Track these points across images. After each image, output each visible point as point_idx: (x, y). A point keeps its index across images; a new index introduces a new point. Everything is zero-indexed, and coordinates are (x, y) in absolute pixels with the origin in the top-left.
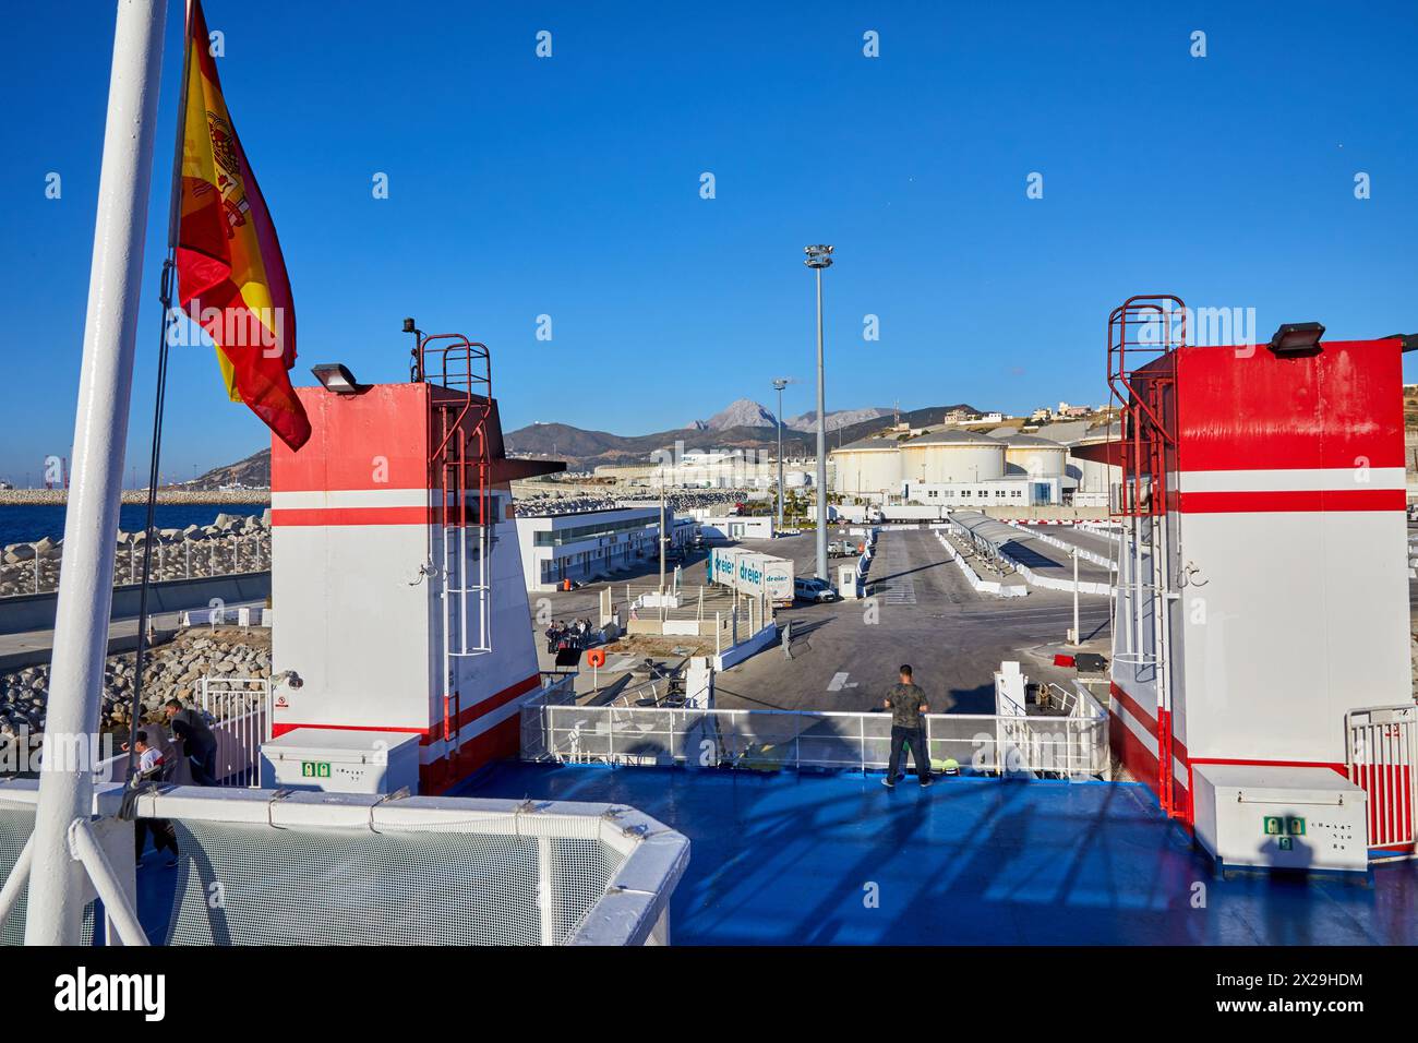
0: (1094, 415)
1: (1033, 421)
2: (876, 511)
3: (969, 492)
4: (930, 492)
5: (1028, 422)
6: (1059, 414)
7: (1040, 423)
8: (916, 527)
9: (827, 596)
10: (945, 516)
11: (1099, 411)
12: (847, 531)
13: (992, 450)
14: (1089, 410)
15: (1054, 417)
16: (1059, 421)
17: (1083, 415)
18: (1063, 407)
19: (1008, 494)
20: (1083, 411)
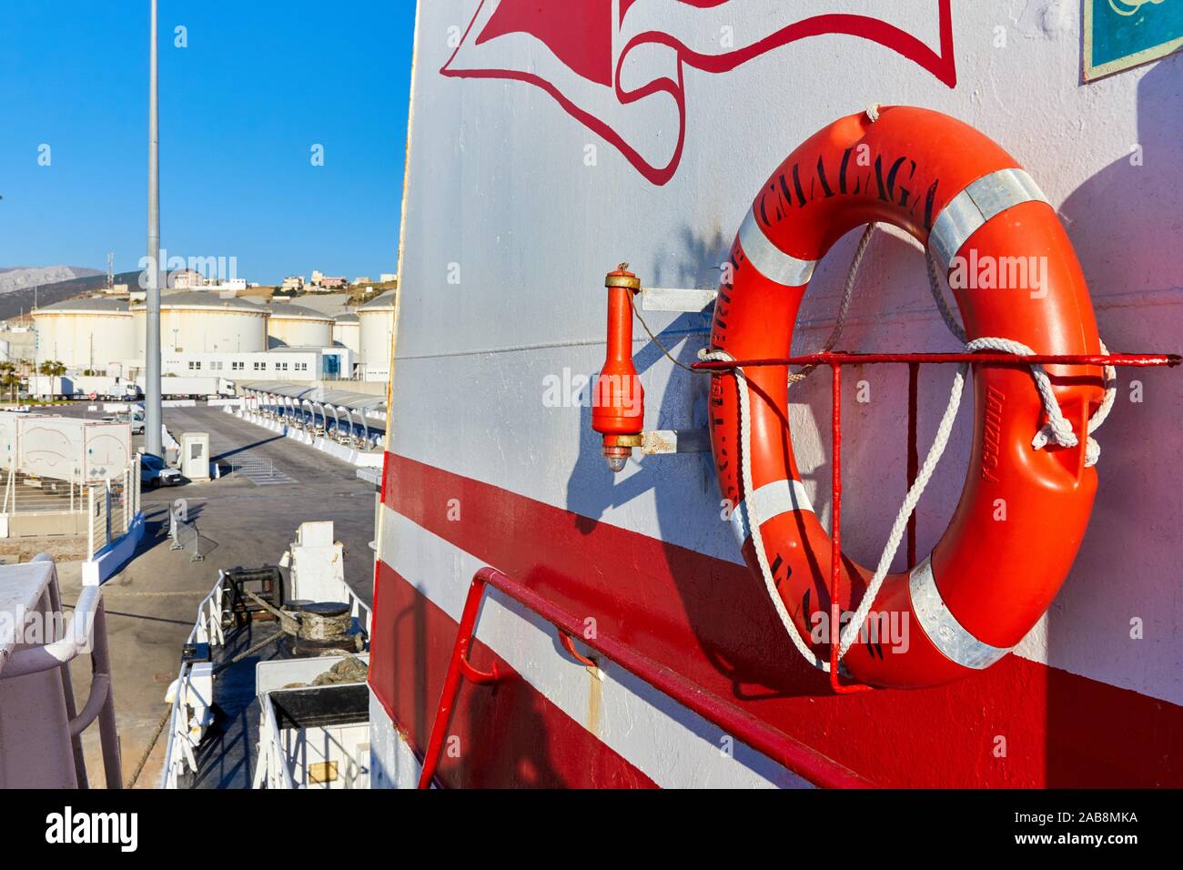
0: (351, 289)
1: (283, 290)
2: (132, 383)
3: (242, 364)
4: (191, 364)
5: (278, 292)
6: (313, 284)
7: (292, 293)
8: (192, 403)
9: (172, 477)
10: (223, 390)
11: (356, 283)
12: (100, 408)
13: (253, 317)
14: (343, 281)
15: (307, 287)
16: (313, 292)
17: (340, 287)
18: (317, 276)
19: (291, 367)
20: (340, 283)
